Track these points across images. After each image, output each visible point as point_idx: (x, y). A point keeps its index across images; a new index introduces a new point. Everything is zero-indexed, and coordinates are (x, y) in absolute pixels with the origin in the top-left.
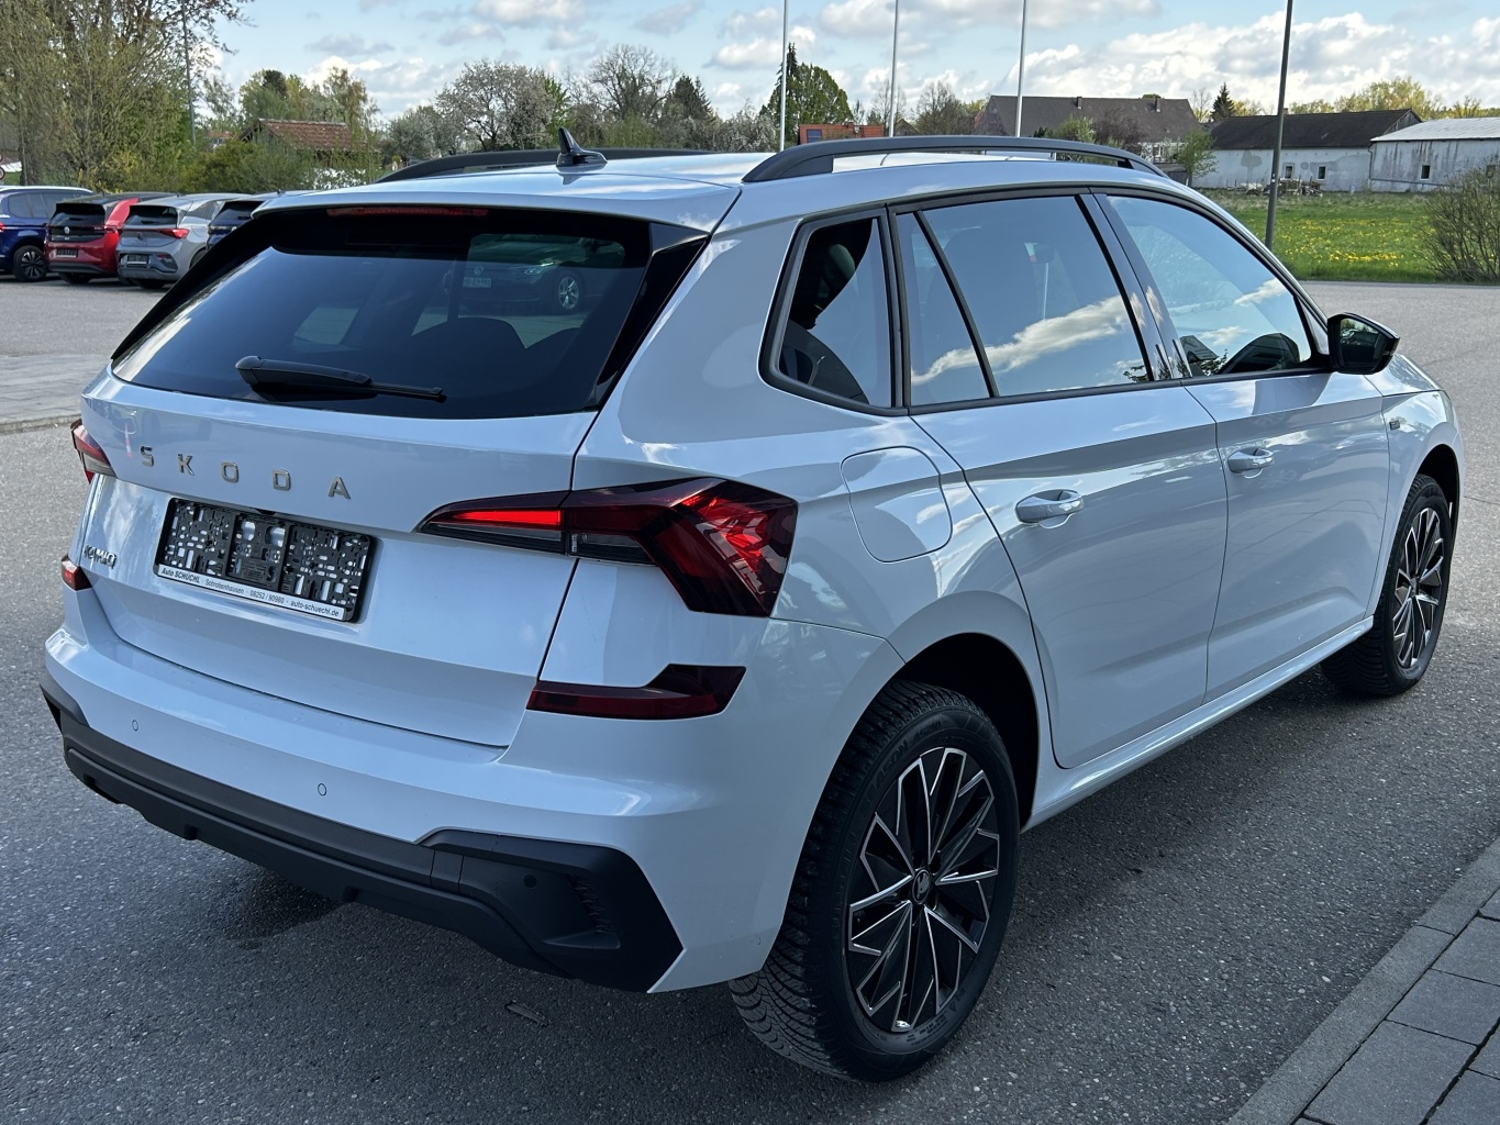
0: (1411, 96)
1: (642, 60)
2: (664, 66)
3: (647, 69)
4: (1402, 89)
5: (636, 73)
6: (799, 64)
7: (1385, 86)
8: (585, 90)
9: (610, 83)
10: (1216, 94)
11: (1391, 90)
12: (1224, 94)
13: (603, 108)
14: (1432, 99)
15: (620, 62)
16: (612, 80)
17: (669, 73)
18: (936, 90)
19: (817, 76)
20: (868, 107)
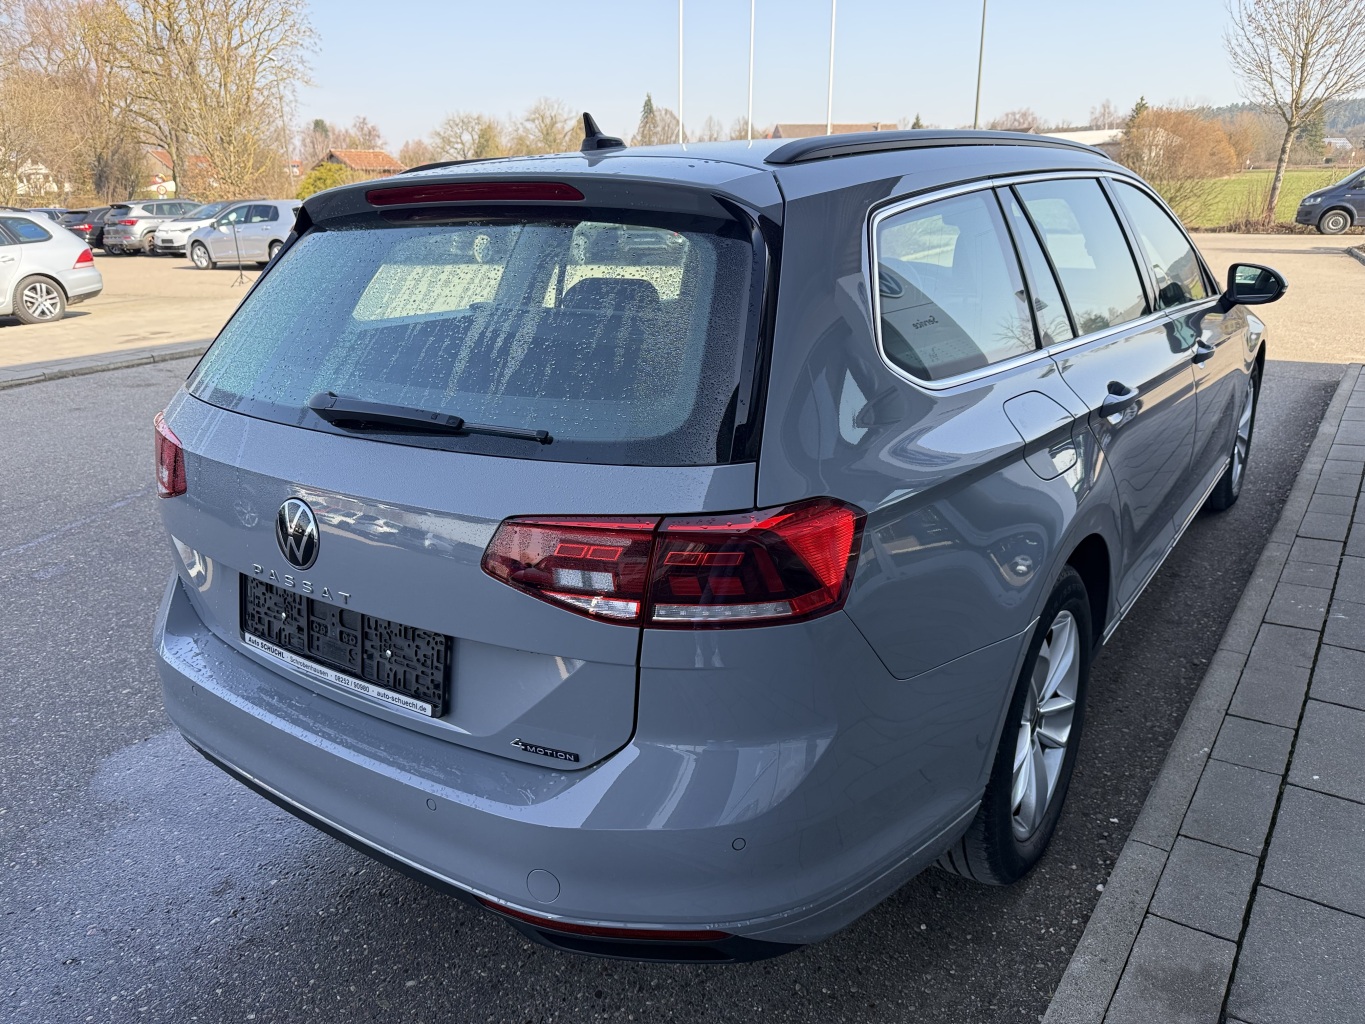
0: (1030, 119)
1: (556, 106)
2: (570, 112)
3: (560, 111)
4: (1024, 115)
5: (553, 115)
6: (654, 107)
7: (1014, 114)
8: (520, 126)
9: (536, 121)
10: (913, 121)
11: (1017, 117)
12: (917, 119)
13: (532, 137)
14: (1042, 121)
15: (542, 107)
16: (538, 119)
17: (574, 114)
18: (742, 123)
19: (666, 113)
20: (698, 134)
